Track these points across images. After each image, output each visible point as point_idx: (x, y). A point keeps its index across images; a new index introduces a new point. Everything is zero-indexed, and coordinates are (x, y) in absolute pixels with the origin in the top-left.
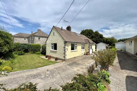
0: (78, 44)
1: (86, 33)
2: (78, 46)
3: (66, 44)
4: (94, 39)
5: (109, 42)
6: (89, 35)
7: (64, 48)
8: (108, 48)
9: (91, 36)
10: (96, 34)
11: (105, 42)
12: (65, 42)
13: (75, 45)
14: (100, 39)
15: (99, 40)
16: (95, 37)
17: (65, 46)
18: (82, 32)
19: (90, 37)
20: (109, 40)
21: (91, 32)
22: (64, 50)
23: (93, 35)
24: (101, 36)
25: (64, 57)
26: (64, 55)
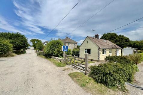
0: (107, 50)
1: (109, 37)
2: (107, 51)
3: (100, 50)
4: (118, 43)
5: (138, 46)
6: (112, 39)
7: (98, 52)
8: (137, 52)
9: (115, 40)
10: (120, 37)
11: (132, 46)
12: (99, 48)
13: (105, 50)
14: (126, 42)
15: (125, 44)
16: (120, 41)
17: (99, 51)
18: (103, 36)
19: (113, 41)
20: (137, 44)
21: (114, 36)
22: (99, 54)
23: (117, 38)
24: (127, 40)
25: (98, 59)
26: (98, 58)
